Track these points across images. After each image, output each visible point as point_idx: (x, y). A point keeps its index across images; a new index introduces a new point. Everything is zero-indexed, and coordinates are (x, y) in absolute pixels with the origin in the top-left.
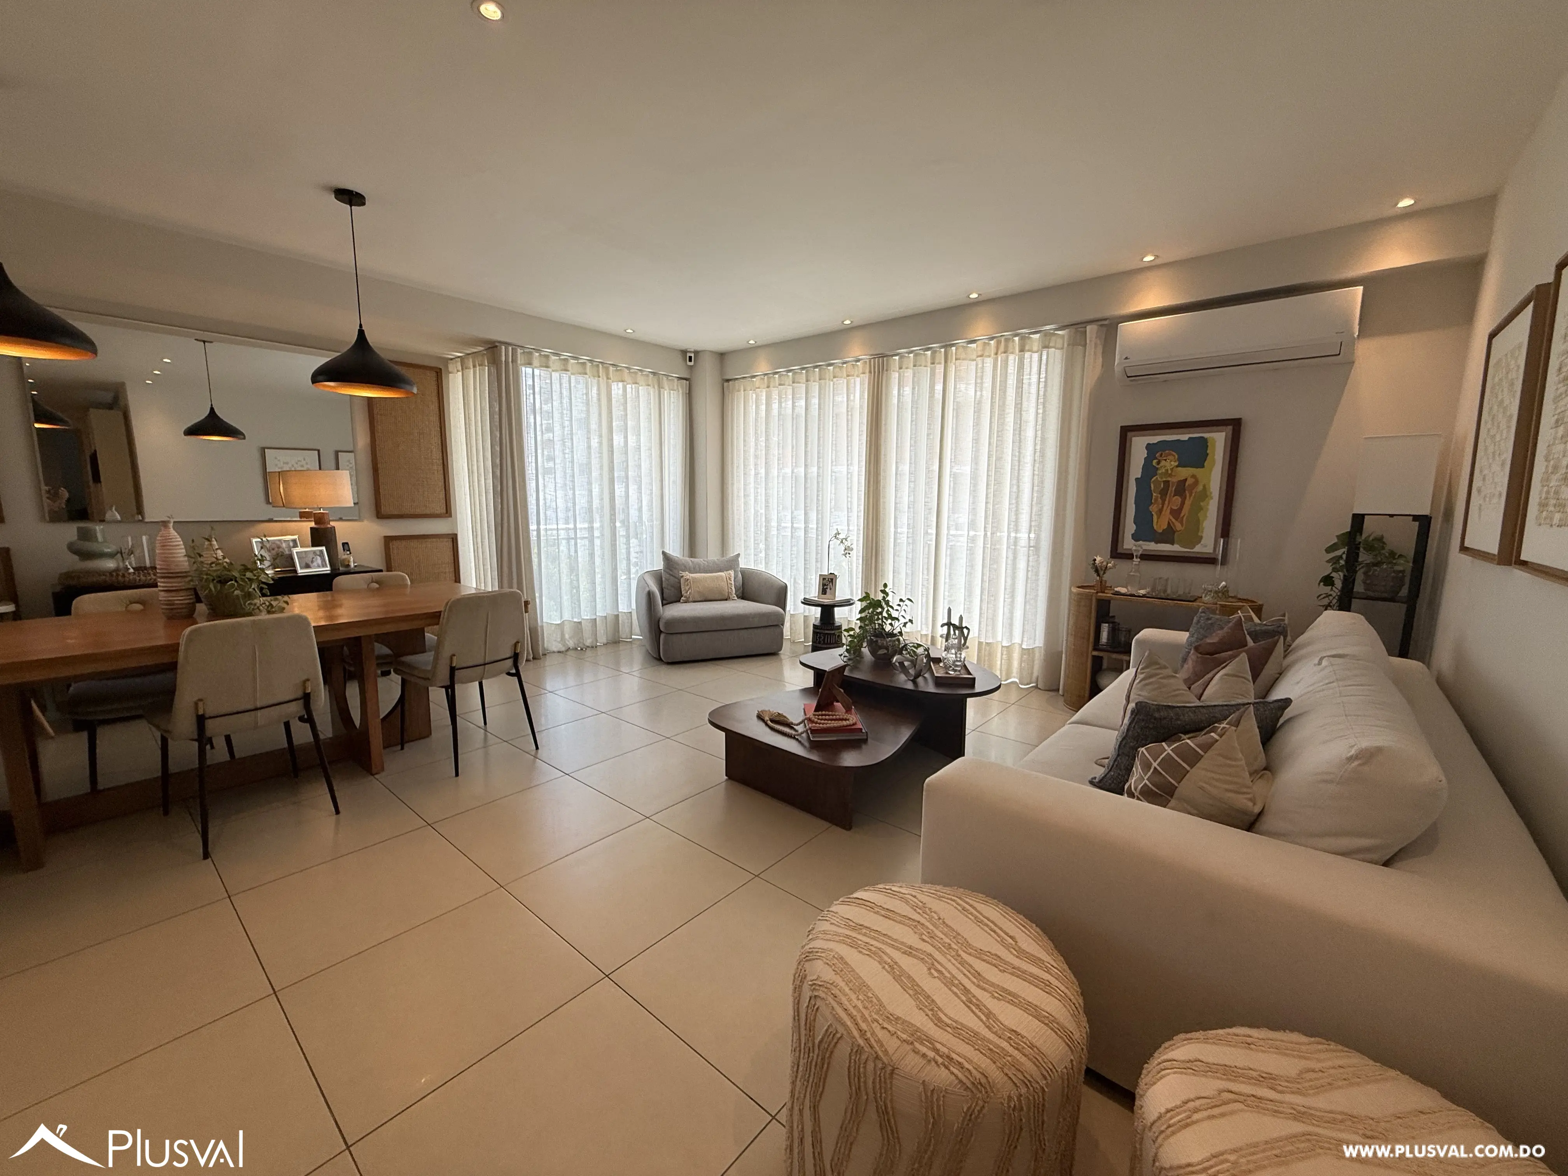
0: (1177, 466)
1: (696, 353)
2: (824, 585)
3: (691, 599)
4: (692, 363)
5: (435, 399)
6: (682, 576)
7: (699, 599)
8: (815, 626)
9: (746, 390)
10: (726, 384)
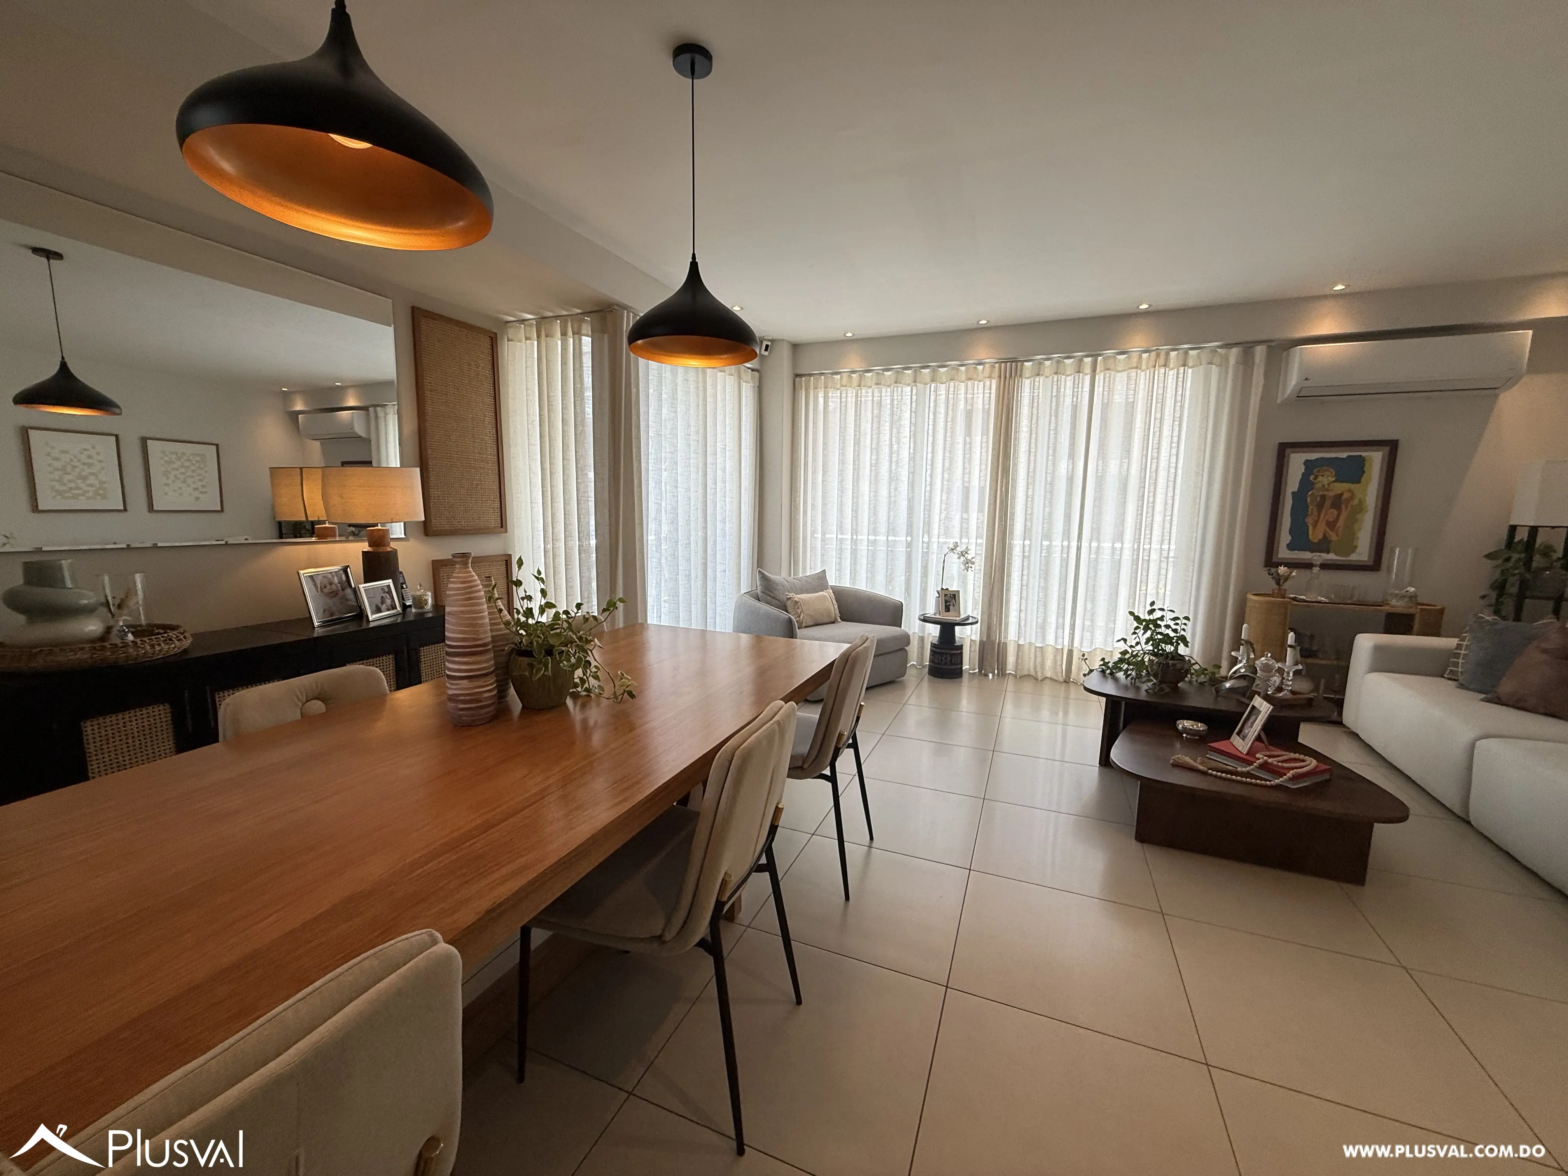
0: (1334, 482)
2: (946, 602)
4: (766, 353)
5: (489, 373)
6: (790, 598)
7: (811, 624)
8: (933, 645)
9: (826, 387)
10: (797, 379)
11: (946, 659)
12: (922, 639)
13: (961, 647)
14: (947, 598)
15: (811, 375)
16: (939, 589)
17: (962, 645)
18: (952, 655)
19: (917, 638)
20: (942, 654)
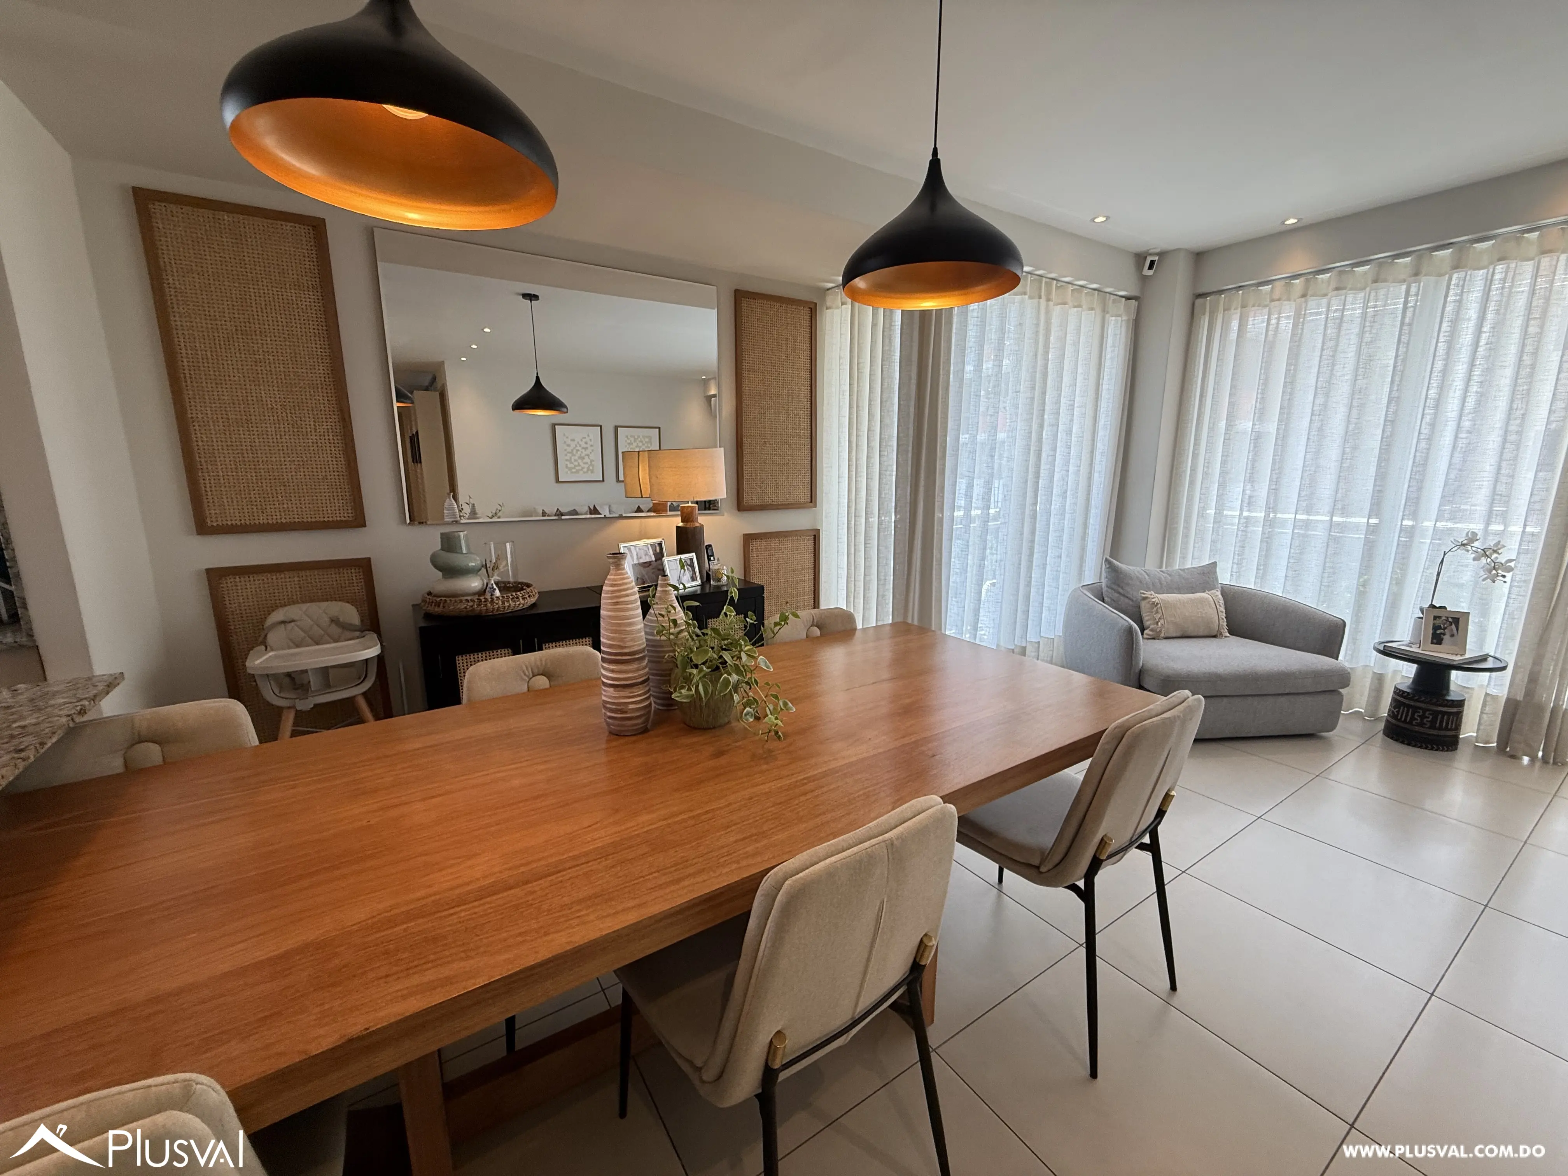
1: (1162, 254)
2: (1436, 628)
3: (1162, 635)
4: (1151, 272)
5: (806, 346)
6: (1145, 599)
7: (1174, 635)
8: (1398, 692)
9: (1243, 307)
10: (1199, 301)
11: (1423, 717)
12: (1379, 679)
13: (1460, 704)
14: (1438, 622)
15: (1221, 292)
16: (1426, 605)
17: (1463, 701)
18: (1435, 714)
19: (1370, 676)
20: (1416, 709)
